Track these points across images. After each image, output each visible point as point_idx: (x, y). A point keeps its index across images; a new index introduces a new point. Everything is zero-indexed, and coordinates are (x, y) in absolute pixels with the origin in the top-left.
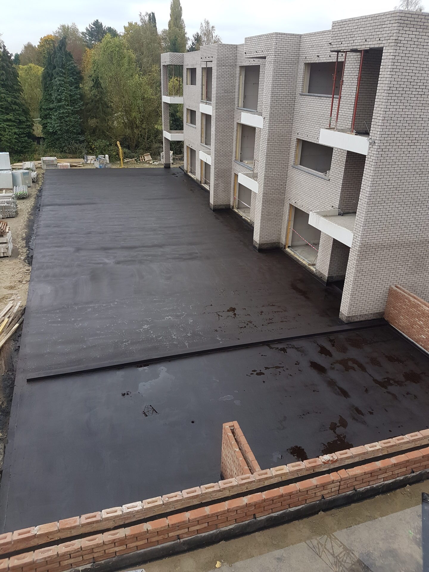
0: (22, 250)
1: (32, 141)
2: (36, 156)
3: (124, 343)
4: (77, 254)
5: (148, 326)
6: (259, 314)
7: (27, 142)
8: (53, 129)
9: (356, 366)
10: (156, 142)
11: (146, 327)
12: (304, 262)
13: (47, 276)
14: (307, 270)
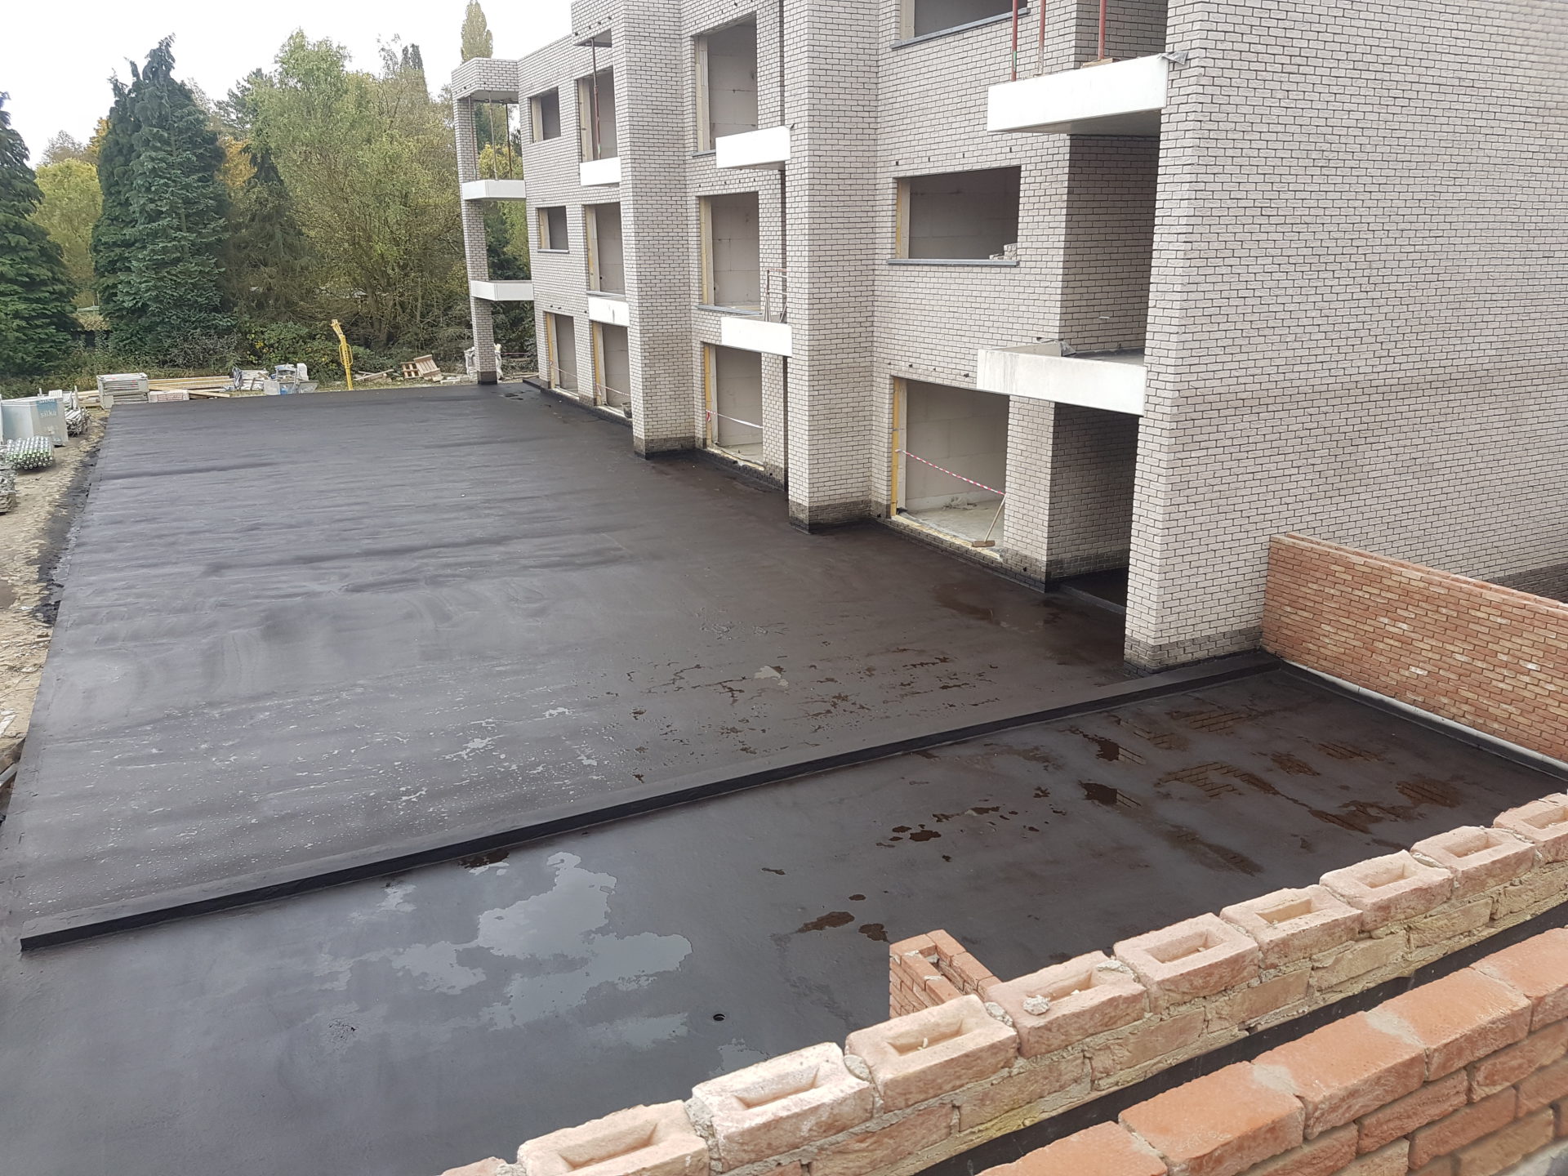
0: (24, 588)
1: (69, 337)
2: (83, 379)
3: (404, 798)
4: (215, 578)
5: (486, 741)
6: (862, 675)
7: (54, 341)
8: (135, 298)
9: (1237, 782)
10: (448, 325)
11: (478, 743)
12: (958, 542)
13: (111, 638)
14: (975, 562)
